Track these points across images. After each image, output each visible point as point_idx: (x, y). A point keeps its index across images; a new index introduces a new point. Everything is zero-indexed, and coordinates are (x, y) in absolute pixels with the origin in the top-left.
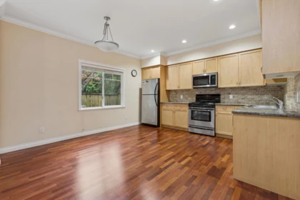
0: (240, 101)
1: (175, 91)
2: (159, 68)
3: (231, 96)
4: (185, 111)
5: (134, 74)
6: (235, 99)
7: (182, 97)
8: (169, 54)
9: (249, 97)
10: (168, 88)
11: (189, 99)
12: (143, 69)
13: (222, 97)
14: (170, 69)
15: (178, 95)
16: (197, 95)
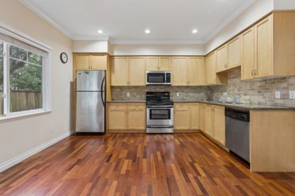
0: (185, 98)
1: (121, 88)
2: (106, 57)
3: (178, 94)
4: (141, 110)
5: (65, 60)
6: (181, 96)
7: (128, 94)
8: (118, 42)
9: (191, 94)
10: (113, 84)
11: (138, 96)
12: (75, 54)
13: (171, 94)
14: (116, 61)
15: (124, 92)
16: (148, 93)
